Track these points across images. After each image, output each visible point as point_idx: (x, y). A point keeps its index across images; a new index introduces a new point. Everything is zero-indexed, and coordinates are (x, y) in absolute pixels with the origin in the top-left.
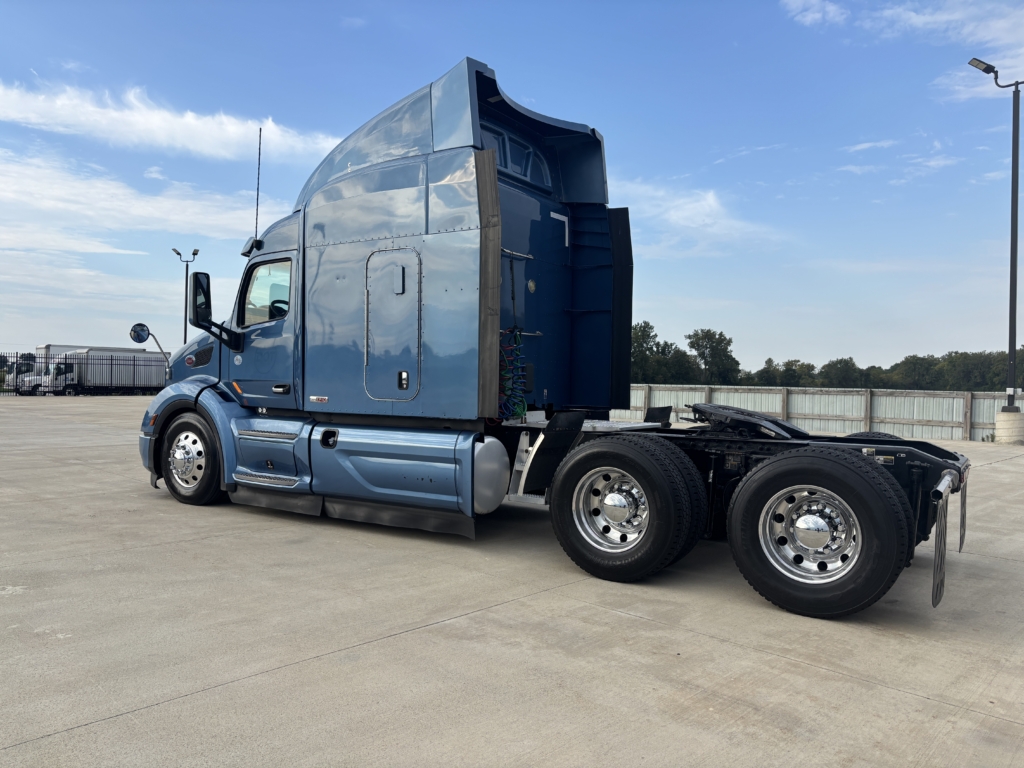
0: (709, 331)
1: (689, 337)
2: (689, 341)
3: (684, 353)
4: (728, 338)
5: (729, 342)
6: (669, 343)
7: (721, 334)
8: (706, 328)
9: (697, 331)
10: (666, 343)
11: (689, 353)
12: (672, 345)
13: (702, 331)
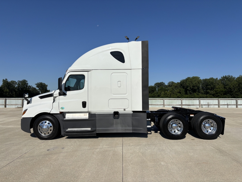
0: (42, 83)
1: (36, 84)
2: (36, 85)
3: (35, 89)
4: (46, 84)
5: (47, 86)
6: (30, 86)
7: (44, 83)
8: (41, 82)
9: (38, 83)
10: (29, 86)
11: (36, 89)
12: (31, 86)
13: (40, 83)
